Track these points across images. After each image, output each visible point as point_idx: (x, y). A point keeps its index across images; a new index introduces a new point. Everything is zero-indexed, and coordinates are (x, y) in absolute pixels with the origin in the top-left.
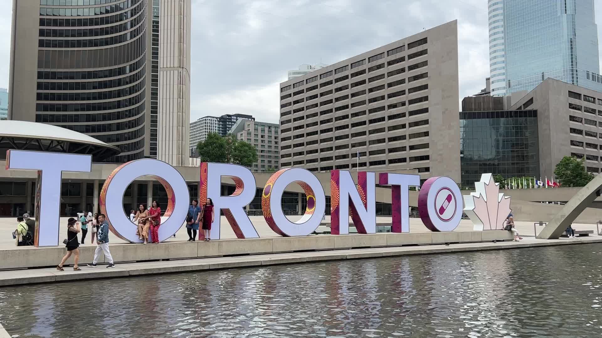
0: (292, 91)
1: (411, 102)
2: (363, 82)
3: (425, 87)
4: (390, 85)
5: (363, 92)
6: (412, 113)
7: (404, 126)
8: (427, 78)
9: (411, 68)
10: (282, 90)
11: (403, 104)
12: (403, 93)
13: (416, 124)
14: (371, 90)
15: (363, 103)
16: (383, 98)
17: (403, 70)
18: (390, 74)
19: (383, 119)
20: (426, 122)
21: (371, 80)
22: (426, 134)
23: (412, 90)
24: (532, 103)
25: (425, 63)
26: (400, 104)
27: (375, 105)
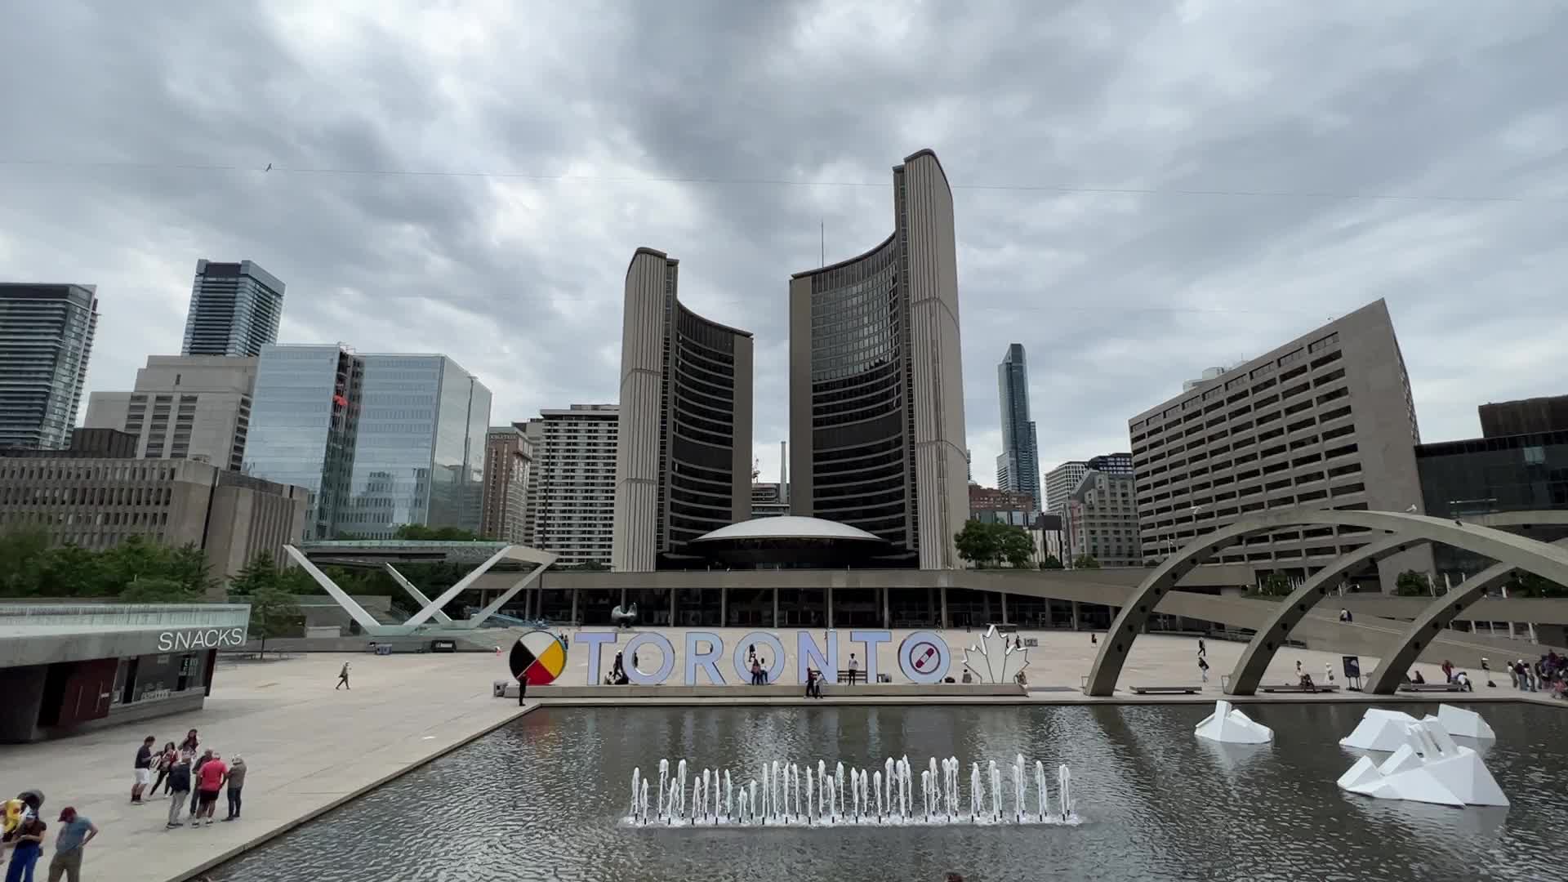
0: (1145, 430)
1: (1328, 435)
2: (1247, 409)
3: (1347, 410)
4: (1289, 411)
5: (1249, 425)
6: (1331, 454)
7: (1320, 475)
8: (1347, 397)
9: (1318, 382)
10: (1132, 429)
11: (1315, 440)
12: (1310, 422)
13: (1341, 471)
14: (1261, 421)
15: (1251, 441)
16: (1280, 431)
17: (1306, 387)
18: (1287, 394)
19: (1284, 466)
20: (1356, 467)
21: (1258, 405)
22: (1360, 487)
23: (1326, 417)
25: (1340, 373)
26: (1310, 441)
27: (1270, 443)
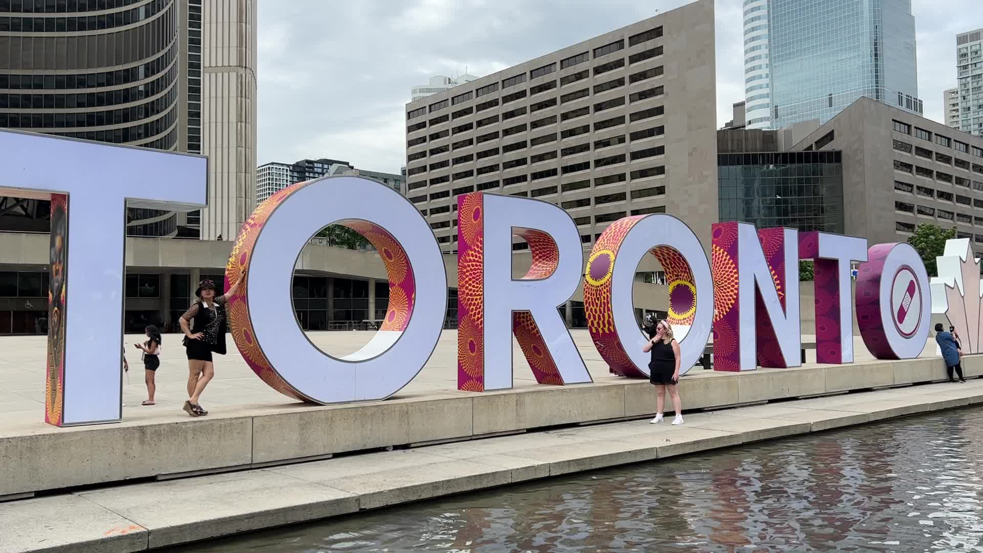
0: (426, 117)
1: (635, 136)
2: (552, 102)
3: (659, 111)
4: (598, 107)
5: (552, 119)
6: (635, 156)
7: (621, 178)
8: (661, 96)
9: (634, 78)
10: (409, 115)
11: (621, 140)
12: (620, 120)
13: (643, 173)
14: (565, 117)
15: (552, 137)
16: (586, 129)
17: (620, 82)
18: (599, 89)
19: (586, 166)
20: (660, 170)
21: (565, 98)
22: (661, 190)
23: (636, 116)
24: (832, 139)
25: (659, 71)
26: (617, 140)
27: (572, 141)
